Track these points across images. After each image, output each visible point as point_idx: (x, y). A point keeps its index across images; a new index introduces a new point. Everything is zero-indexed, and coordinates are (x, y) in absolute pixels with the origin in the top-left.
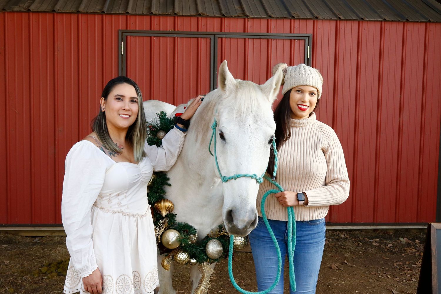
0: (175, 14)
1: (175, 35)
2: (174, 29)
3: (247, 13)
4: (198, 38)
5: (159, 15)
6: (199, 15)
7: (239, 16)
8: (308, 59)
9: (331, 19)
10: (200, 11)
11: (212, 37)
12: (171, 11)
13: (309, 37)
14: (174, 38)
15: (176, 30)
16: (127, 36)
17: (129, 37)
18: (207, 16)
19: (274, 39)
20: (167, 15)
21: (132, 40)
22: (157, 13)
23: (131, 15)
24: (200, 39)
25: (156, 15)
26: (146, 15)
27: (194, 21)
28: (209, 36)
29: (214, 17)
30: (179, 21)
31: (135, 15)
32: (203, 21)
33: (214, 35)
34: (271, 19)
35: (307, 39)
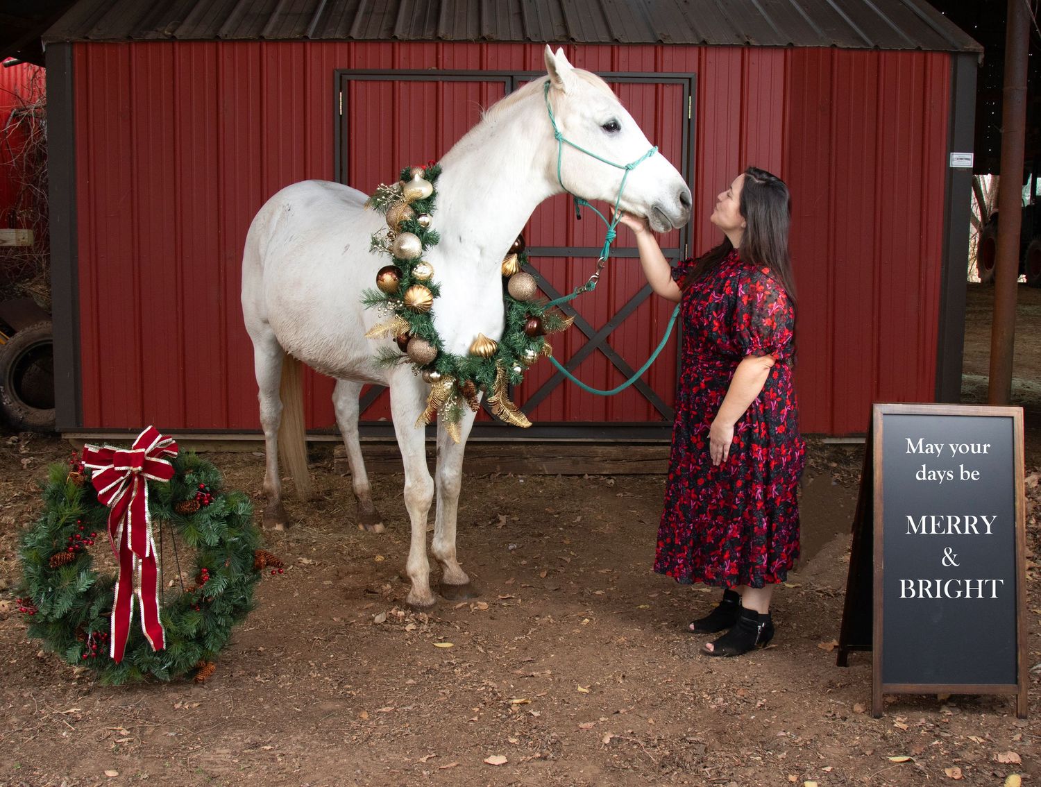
0: (439, 38)
1: (439, 78)
2: (437, 66)
3: (574, 35)
4: (481, 83)
5: (409, 42)
6: (482, 41)
7: (557, 41)
8: (689, 120)
9: (732, 46)
10: (486, 32)
11: (508, 81)
12: (431, 33)
13: (690, 79)
14: (437, 82)
15: (441, 68)
16: (349, 81)
17: (353, 83)
18: (498, 42)
19: (625, 83)
20: (423, 41)
21: (358, 88)
22: (405, 37)
23: (357, 41)
24: (484, 84)
25: (401, 41)
26: (385, 41)
27: (473, 51)
28: (501, 79)
29: (511, 42)
30: (446, 52)
31: (365, 41)
32: (490, 52)
33: (512, 77)
34: (618, 47)
35: (686, 83)
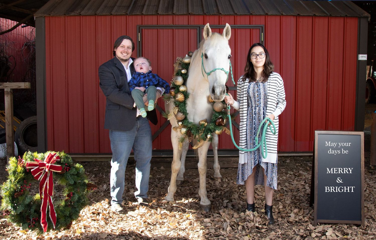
0: (174, 14)
1: (174, 28)
2: (173, 23)
3: (221, 12)
4: (188, 29)
5: (163, 15)
6: (189, 14)
7: (215, 14)
8: (262, 41)
9: (277, 15)
10: (190, 12)
11: (198, 28)
12: (171, 12)
13: (262, 27)
14: (173, 29)
15: (174, 24)
16: (142, 29)
17: (143, 30)
18: (194, 15)
19: (239, 29)
20: (168, 15)
21: (146, 32)
22: (162, 13)
23: (145, 15)
24: (190, 29)
25: (160, 15)
26: (154, 15)
27: (186, 18)
28: (196, 28)
29: (199, 15)
30: (176, 18)
31: (148, 15)
32: (192, 18)
33: (199, 27)
34: (237, 16)
35: (261, 28)
